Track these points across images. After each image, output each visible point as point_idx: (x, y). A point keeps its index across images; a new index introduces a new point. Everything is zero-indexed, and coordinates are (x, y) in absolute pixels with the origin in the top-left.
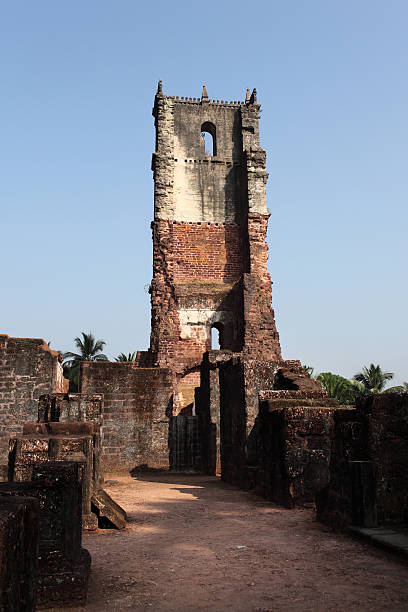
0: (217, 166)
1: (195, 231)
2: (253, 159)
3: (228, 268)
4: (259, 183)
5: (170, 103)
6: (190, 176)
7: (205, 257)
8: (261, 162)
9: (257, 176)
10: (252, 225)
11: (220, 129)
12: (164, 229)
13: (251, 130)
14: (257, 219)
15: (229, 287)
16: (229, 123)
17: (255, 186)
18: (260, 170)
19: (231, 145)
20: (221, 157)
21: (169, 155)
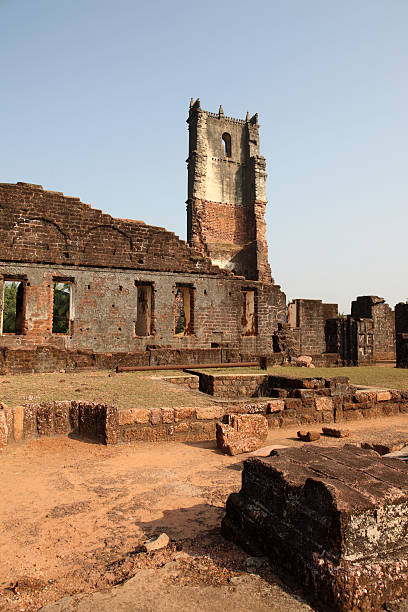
0: (232, 164)
1: (218, 208)
2: (259, 164)
3: (237, 235)
4: (262, 180)
5: (205, 116)
6: (216, 170)
7: (224, 227)
8: (263, 166)
9: (261, 176)
10: (257, 208)
11: (233, 139)
12: (199, 205)
13: (255, 143)
14: (259, 205)
15: (239, 248)
16: (239, 136)
17: (259, 182)
18: (262, 171)
19: (240, 151)
20: (234, 159)
21: (204, 153)
